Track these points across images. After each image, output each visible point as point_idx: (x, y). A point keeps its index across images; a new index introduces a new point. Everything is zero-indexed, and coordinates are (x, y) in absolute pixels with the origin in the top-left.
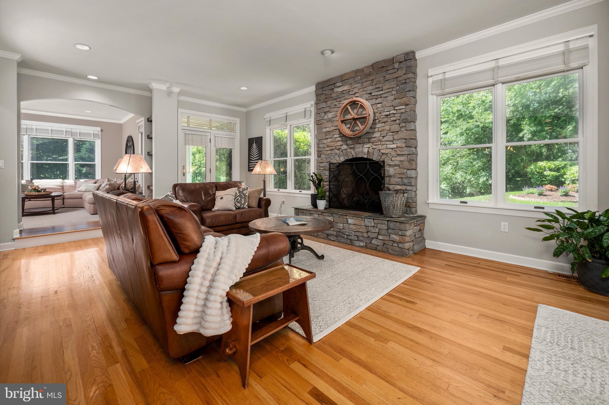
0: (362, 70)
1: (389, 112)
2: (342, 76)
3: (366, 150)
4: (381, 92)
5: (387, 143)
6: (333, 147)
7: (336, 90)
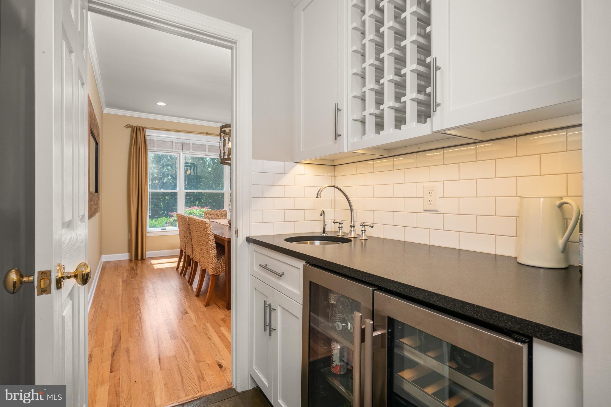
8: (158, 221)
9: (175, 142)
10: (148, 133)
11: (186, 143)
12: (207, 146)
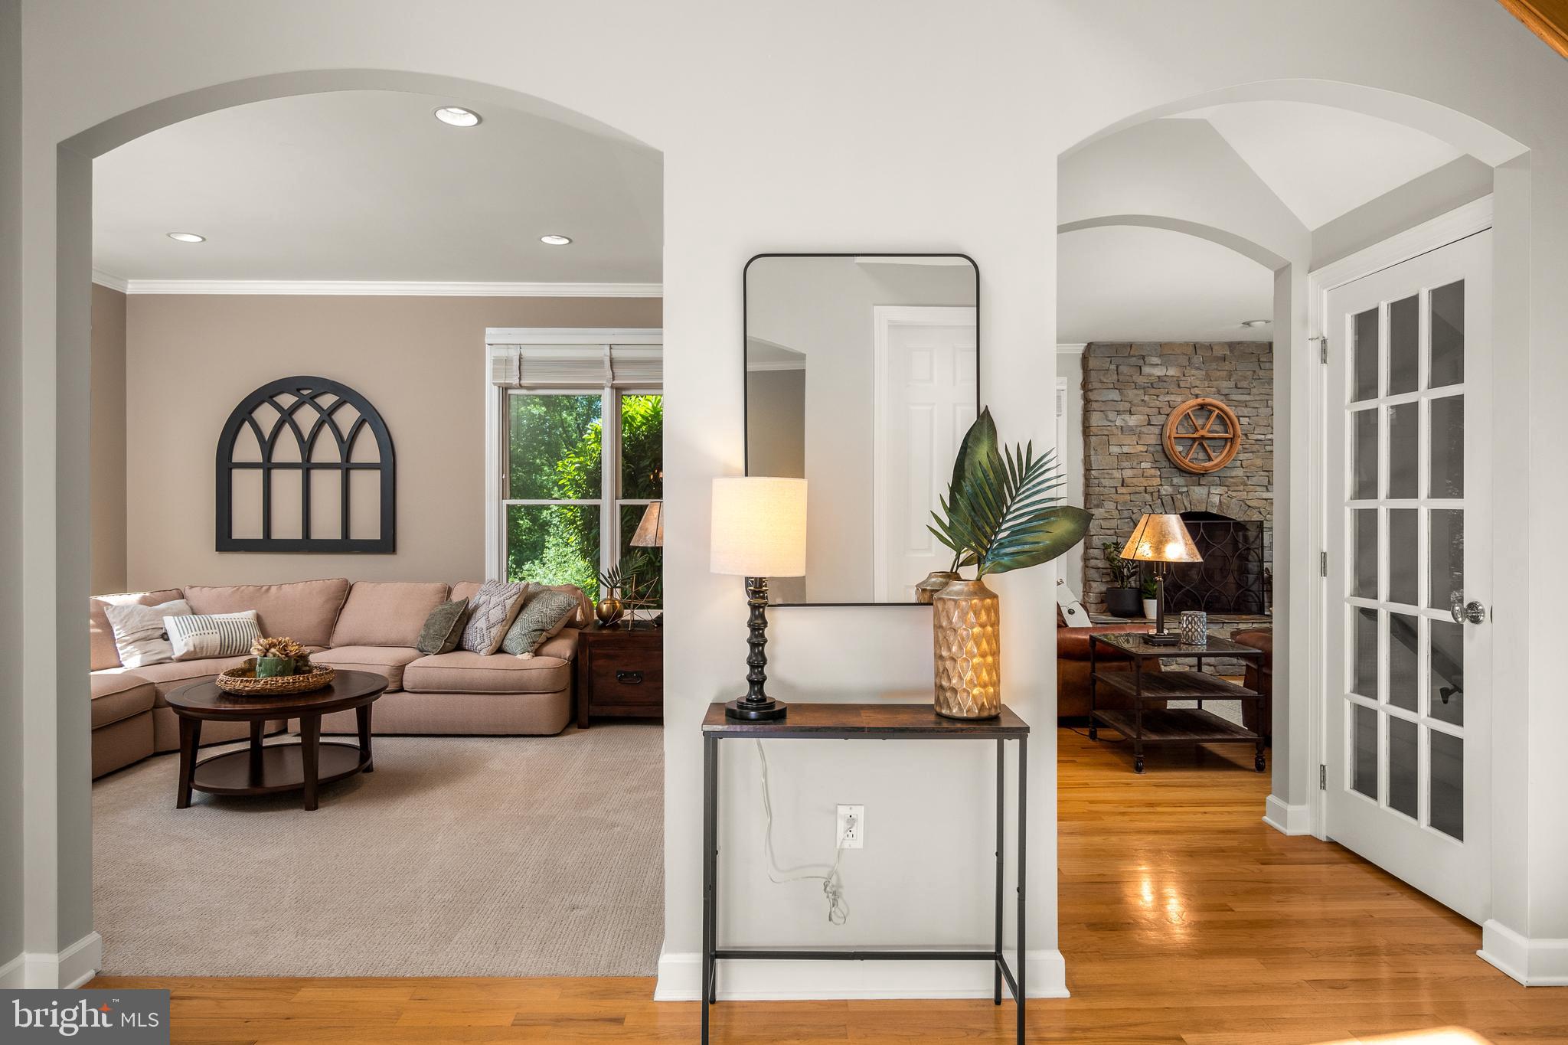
0: (1210, 347)
1: (1263, 436)
2: (1161, 345)
3: (1216, 499)
4: (1247, 398)
5: (1258, 488)
6: (1137, 488)
7: (1146, 370)
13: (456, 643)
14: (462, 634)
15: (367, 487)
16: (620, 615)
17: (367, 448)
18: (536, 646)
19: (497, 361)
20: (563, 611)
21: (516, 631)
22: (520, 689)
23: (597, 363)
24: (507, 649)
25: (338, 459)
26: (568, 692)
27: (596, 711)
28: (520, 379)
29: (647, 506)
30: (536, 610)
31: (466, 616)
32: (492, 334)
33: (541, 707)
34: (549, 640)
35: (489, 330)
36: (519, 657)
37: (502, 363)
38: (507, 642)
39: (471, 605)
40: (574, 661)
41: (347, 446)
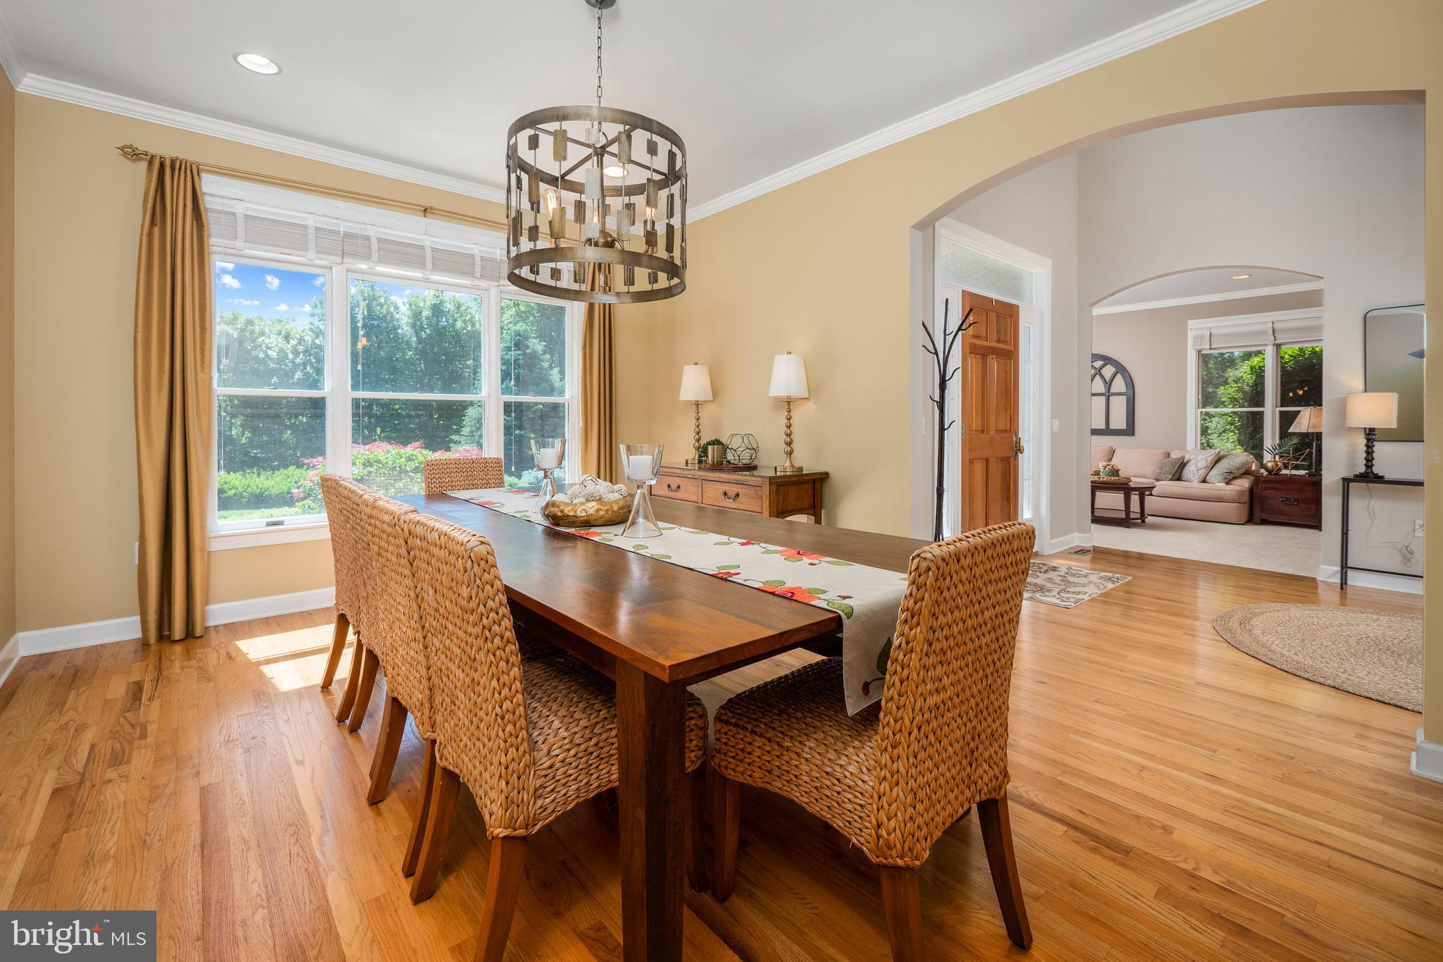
8: (277, 476)
9: (317, 229)
10: (209, 185)
11: (355, 236)
12: (428, 251)
13: (1178, 476)
14: (1181, 473)
15: (1119, 405)
16: (1280, 469)
17: (1119, 385)
18: (1227, 480)
19: (1195, 338)
20: (1243, 465)
21: (1214, 472)
22: (1219, 500)
23: (1264, 333)
24: (1208, 481)
25: (1103, 391)
26: (1247, 504)
27: (1265, 516)
28: (1210, 345)
29: (1300, 411)
30: (1226, 463)
31: (1183, 465)
32: (1192, 323)
33: (1232, 509)
34: (1235, 478)
35: (1190, 322)
36: (1217, 484)
37: (1199, 338)
38: (1208, 478)
39: (1186, 460)
40: (1251, 490)
41: (1108, 385)
